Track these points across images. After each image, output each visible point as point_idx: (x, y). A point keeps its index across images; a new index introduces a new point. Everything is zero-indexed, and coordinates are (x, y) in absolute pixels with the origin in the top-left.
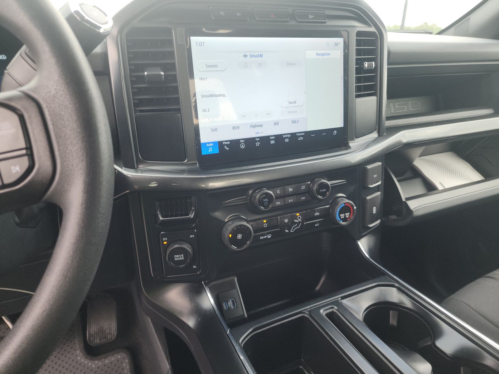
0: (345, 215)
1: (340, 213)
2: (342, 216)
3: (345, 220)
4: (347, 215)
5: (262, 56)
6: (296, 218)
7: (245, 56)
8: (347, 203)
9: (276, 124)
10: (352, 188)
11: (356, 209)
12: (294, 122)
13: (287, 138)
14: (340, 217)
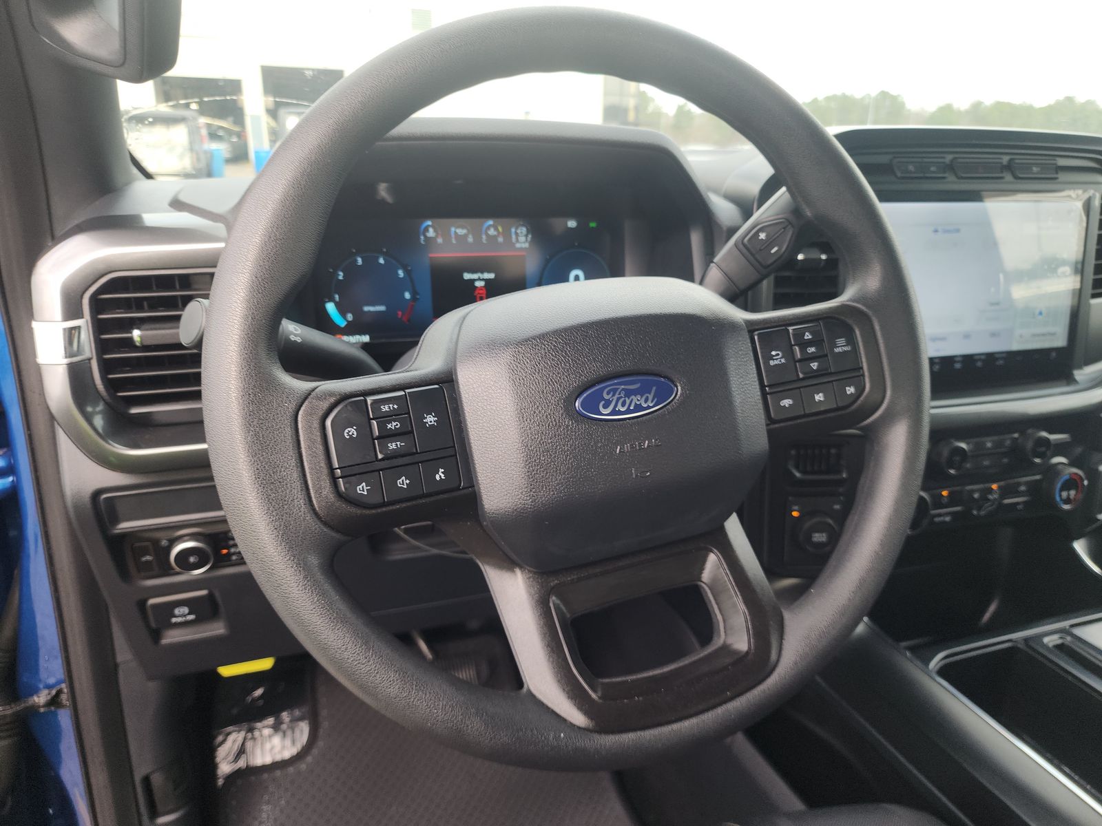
0: (1069, 494)
1: (1062, 489)
2: (1064, 494)
3: (1067, 501)
4: (1073, 493)
5: (958, 231)
6: (991, 491)
7: (936, 231)
8: (1076, 474)
9: (967, 336)
10: (1078, 450)
11: (1088, 485)
12: (993, 335)
13: (980, 360)
14: (1060, 496)
